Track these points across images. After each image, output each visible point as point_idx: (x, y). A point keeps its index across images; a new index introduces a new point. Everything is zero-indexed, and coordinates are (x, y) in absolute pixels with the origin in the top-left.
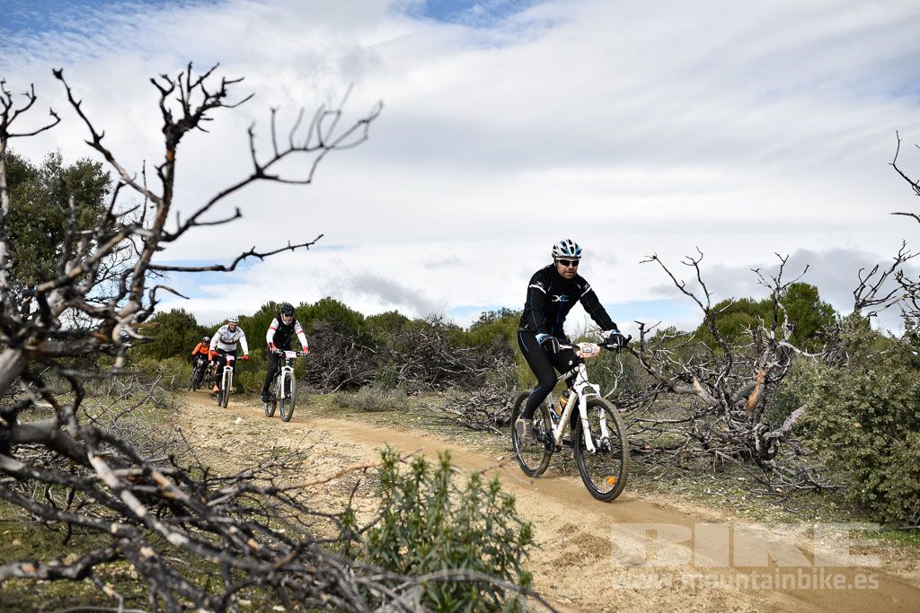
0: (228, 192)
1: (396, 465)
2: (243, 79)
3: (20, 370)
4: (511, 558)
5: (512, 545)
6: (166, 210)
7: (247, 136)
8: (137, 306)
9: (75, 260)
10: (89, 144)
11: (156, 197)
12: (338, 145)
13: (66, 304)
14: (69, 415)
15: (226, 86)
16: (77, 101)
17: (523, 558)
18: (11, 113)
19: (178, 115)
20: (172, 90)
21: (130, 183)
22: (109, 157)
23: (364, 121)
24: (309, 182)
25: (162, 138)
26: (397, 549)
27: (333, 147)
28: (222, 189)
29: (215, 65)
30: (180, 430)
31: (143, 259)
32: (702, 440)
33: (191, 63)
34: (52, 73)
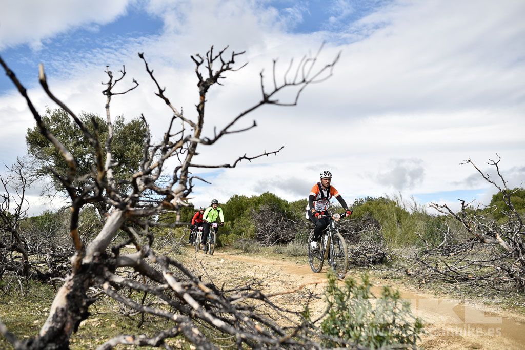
0: (246, 112)
1: (336, 282)
2: (244, 52)
3: (120, 225)
4: (409, 341)
5: (409, 332)
6: (200, 131)
7: (260, 77)
8: (184, 187)
9: (149, 162)
10: (157, 95)
11: (194, 124)
12: (314, 80)
13: (146, 186)
14: (149, 250)
15: (235, 57)
16: (151, 71)
17: (418, 340)
18: (113, 82)
19: (206, 76)
20: (202, 62)
21: (179, 116)
22: (167, 102)
23: (329, 66)
24: (295, 104)
25: (197, 90)
26: (337, 334)
27: (310, 81)
28: (243, 111)
29: (227, 46)
30: (201, 263)
31: (187, 160)
32: (509, 271)
33: (213, 46)
34: (138, 55)
